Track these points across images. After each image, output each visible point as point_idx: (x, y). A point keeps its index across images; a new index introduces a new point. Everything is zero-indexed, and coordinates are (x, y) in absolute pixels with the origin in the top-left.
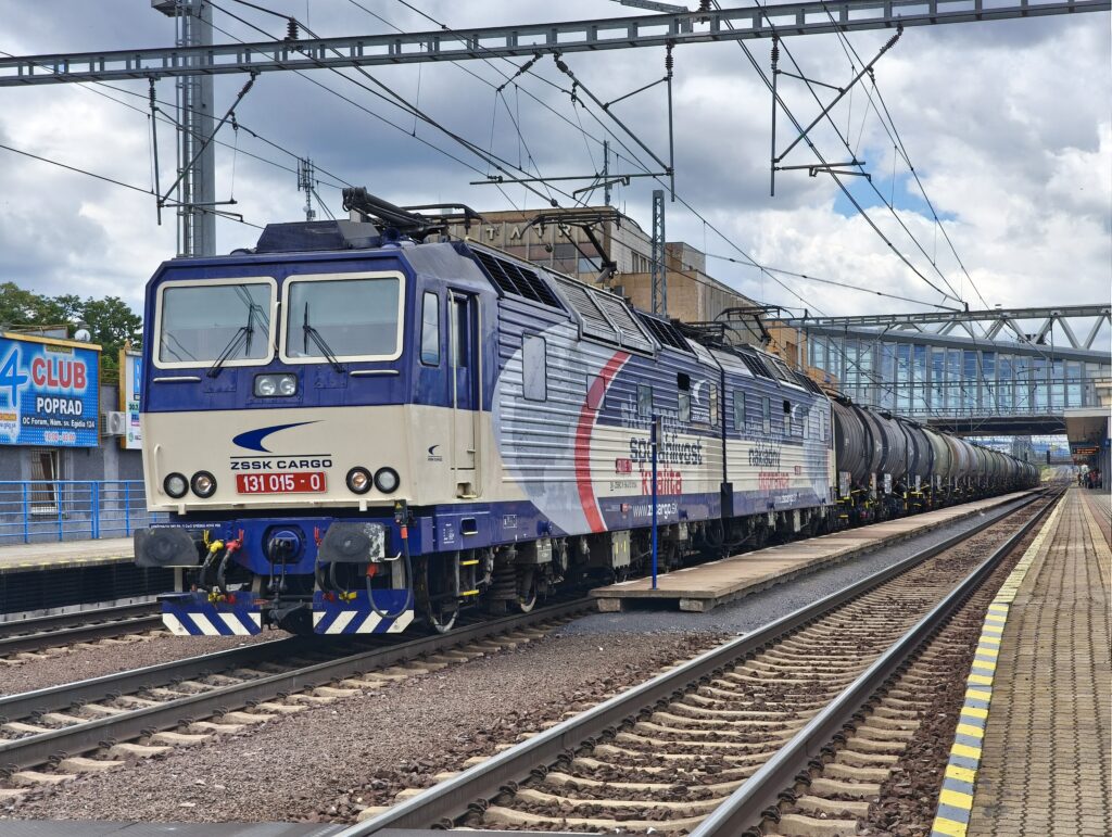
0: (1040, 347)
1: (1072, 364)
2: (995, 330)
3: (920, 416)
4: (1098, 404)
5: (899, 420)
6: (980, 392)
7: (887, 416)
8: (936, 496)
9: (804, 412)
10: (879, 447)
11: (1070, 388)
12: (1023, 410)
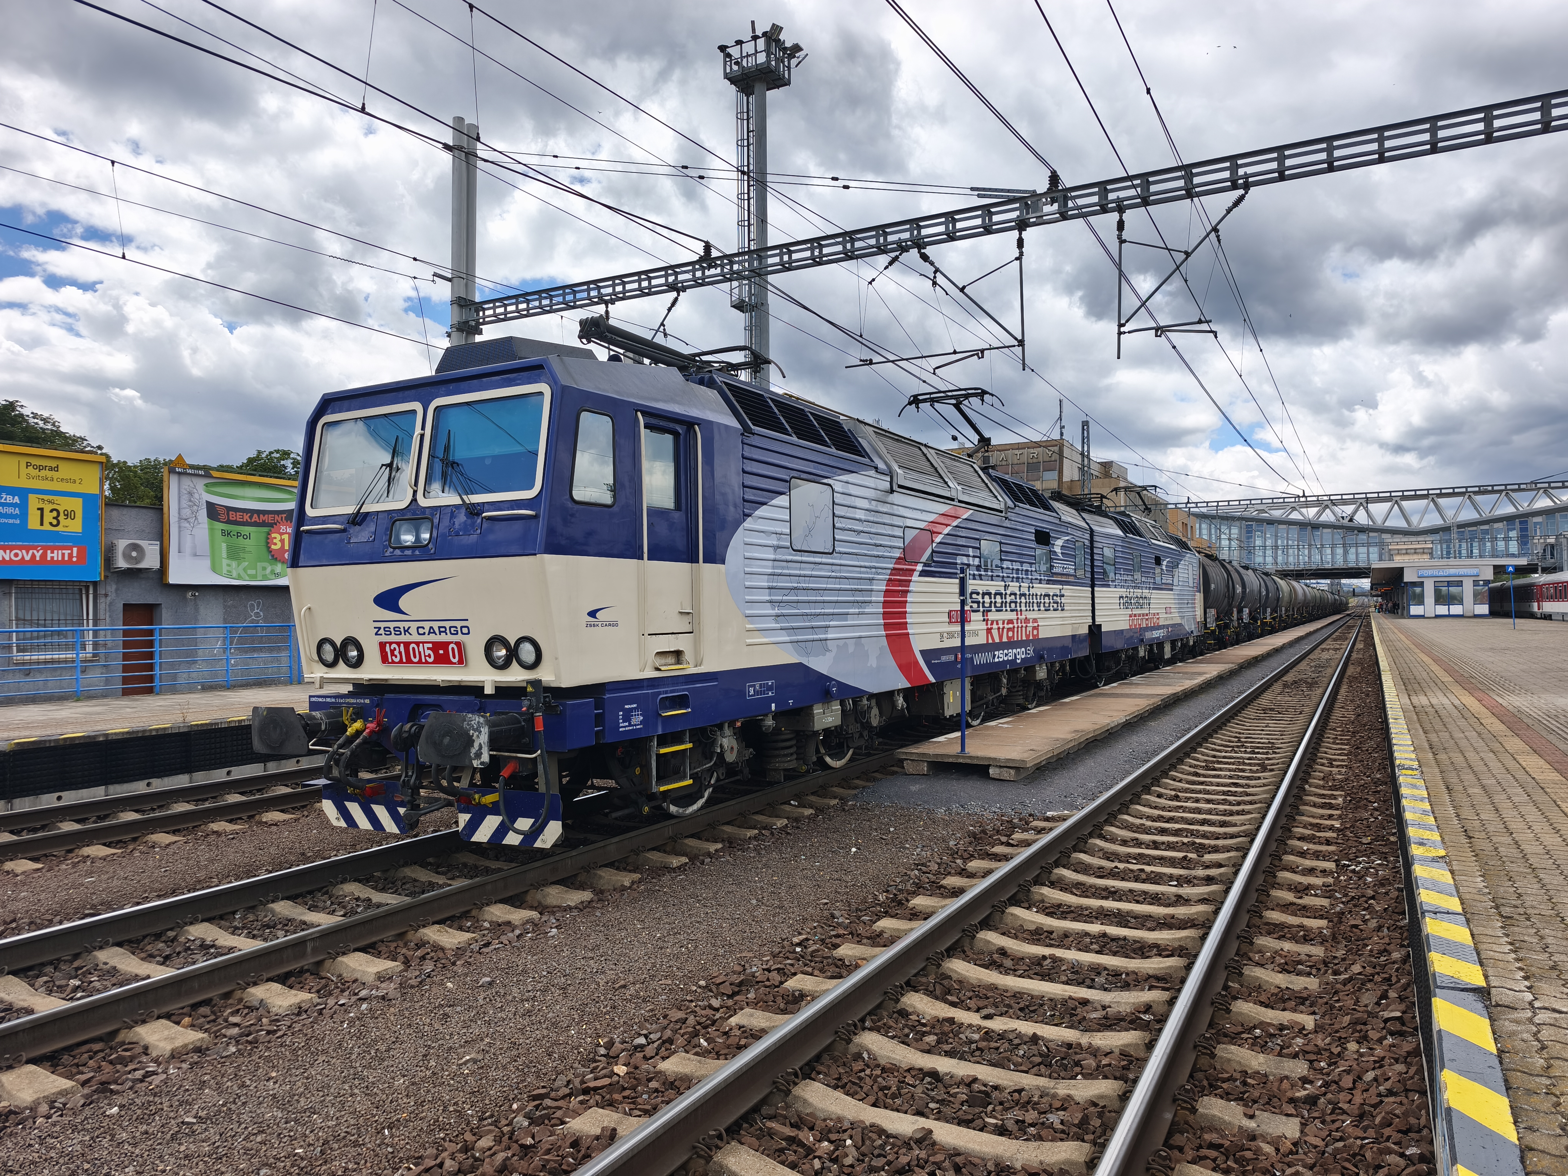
0: (1351, 524)
1: (1371, 534)
2: (1320, 514)
3: (1270, 567)
4: (1391, 559)
5: (1255, 570)
6: (1310, 552)
7: (1246, 568)
8: (1281, 621)
9: (1174, 566)
10: (1239, 590)
11: (1371, 549)
12: (1340, 563)
